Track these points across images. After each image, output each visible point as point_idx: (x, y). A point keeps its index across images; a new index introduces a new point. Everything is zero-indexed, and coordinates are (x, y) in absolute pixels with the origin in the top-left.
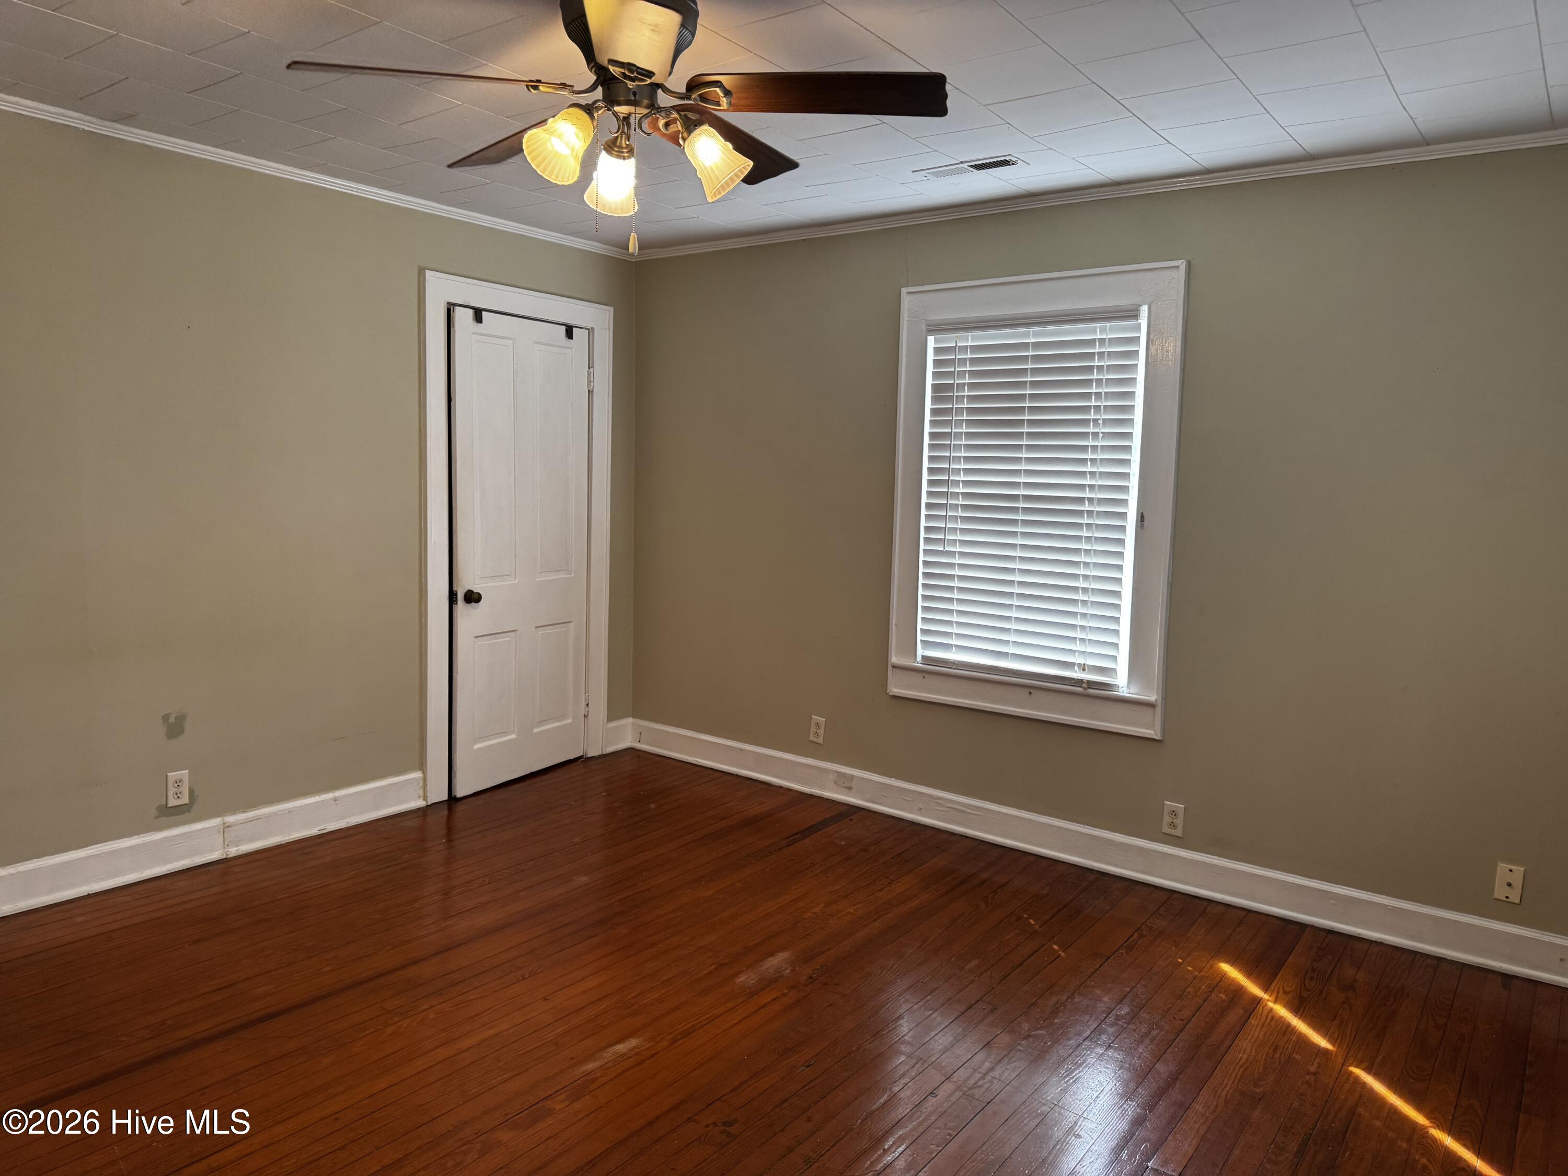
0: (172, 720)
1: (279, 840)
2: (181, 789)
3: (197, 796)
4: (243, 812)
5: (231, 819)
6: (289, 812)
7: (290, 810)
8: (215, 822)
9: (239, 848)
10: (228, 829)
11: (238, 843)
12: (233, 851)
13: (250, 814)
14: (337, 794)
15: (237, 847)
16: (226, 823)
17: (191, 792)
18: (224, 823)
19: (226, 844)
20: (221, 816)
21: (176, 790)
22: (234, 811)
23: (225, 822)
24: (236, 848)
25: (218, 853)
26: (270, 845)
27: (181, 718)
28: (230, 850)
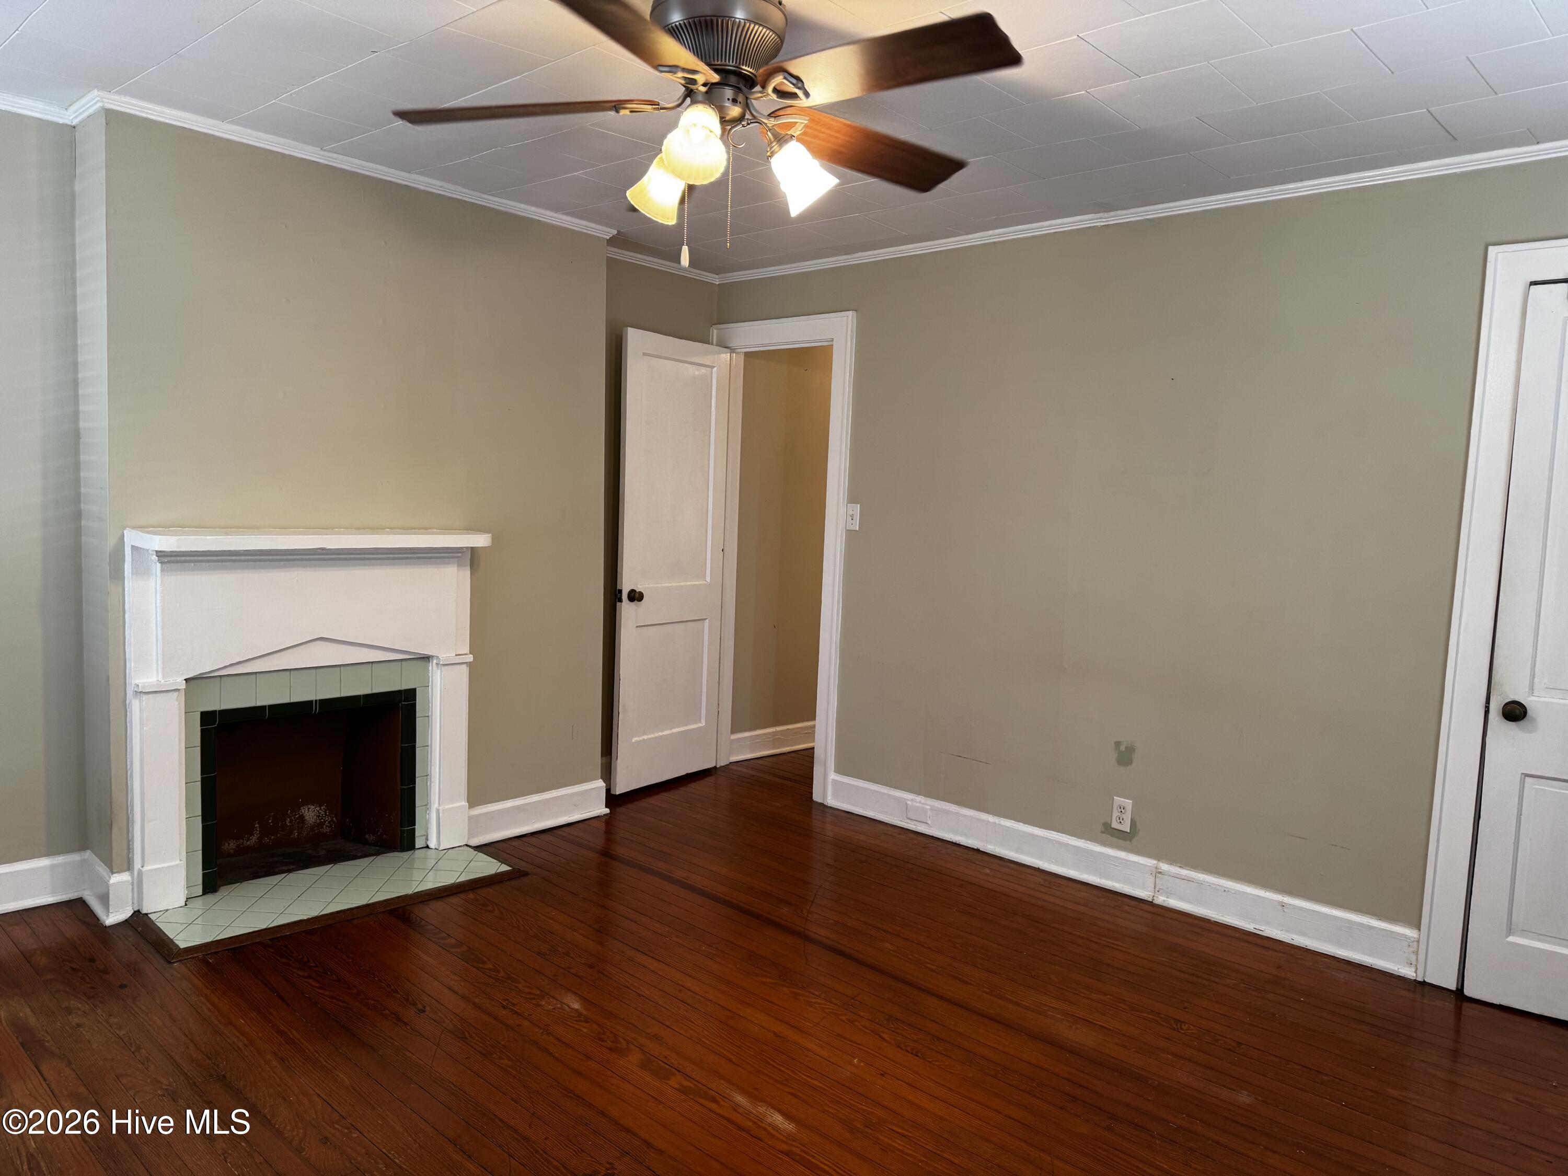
0: (1123, 748)
1: (1210, 915)
2: (1124, 816)
3: (1139, 830)
4: (1180, 867)
5: (1164, 867)
6: (1225, 891)
7: (1227, 890)
8: (1150, 862)
9: (1169, 900)
10: (1160, 875)
11: (1169, 895)
12: (1161, 900)
13: (1184, 872)
14: (1287, 900)
15: (1168, 898)
16: (1158, 869)
17: (1133, 823)
18: (1156, 868)
19: (1157, 890)
20: (1159, 861)
21: (1119, 814)
22: (1172, 861)
23: (1158, 867)
24: (1165, 899)
25: (1146, 893)
26: (1199, 914)
27: (1131, 750)
28: (1160, 897)
